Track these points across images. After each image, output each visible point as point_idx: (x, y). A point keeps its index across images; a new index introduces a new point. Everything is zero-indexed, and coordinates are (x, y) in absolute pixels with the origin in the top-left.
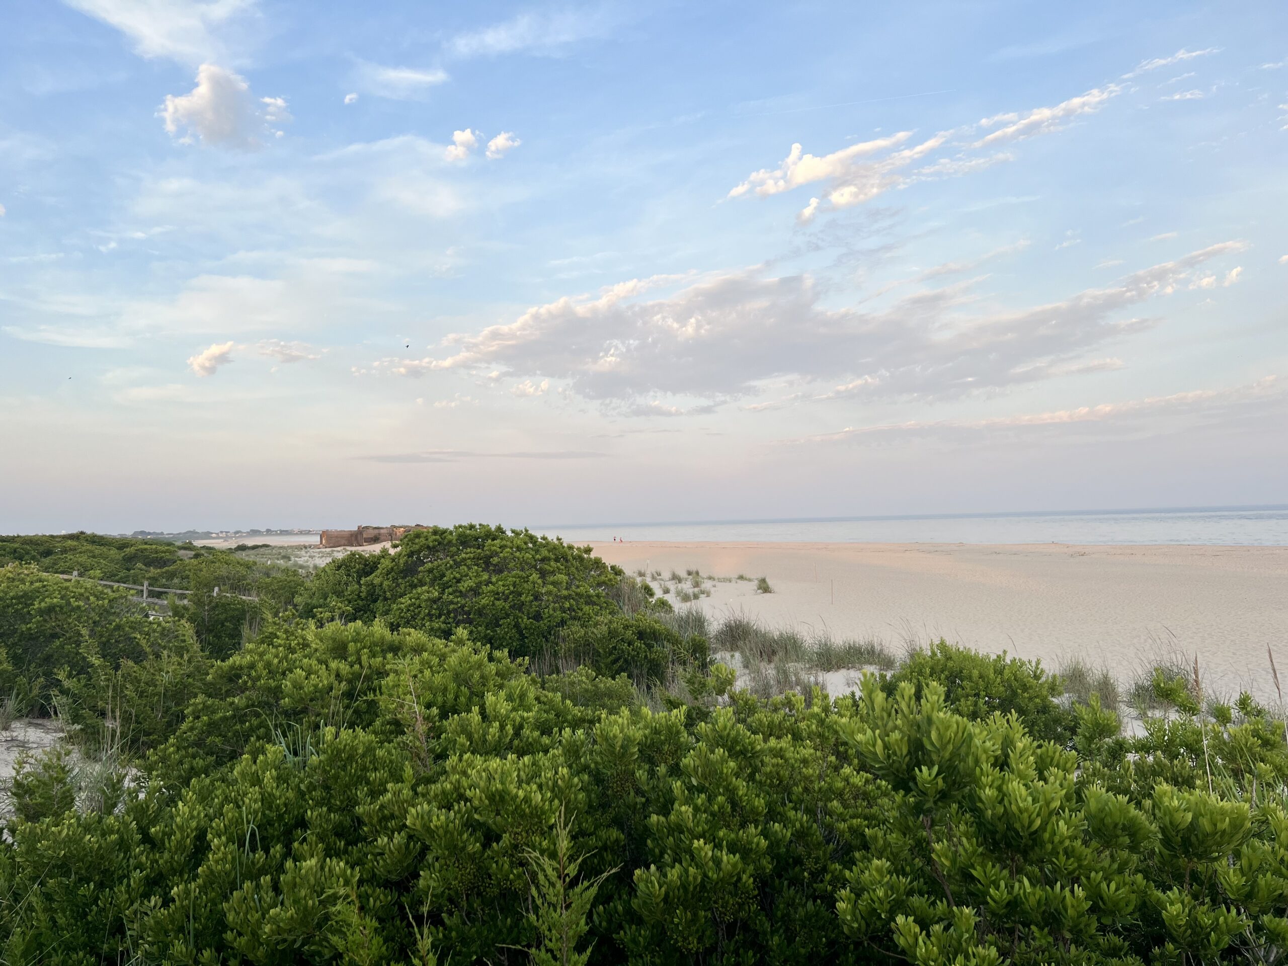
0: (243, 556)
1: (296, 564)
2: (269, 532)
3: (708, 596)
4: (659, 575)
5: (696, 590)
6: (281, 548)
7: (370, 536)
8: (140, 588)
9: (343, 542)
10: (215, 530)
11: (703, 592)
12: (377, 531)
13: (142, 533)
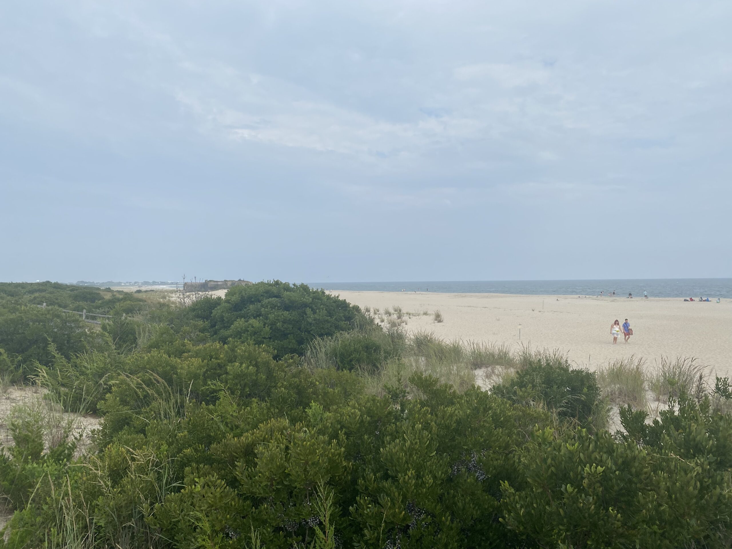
0: (140, 295)
1: (169, 300)
2: (154, 283)
3: (406, 324)
4: (378, 311)
5: (399, 320)
6: (161, 292)
7: (212, 286)
8: (81, 313)
9: (196, 289)
10: (123, 281)
11: (403, 322)
12: (215, 283)
13: (82, 282)
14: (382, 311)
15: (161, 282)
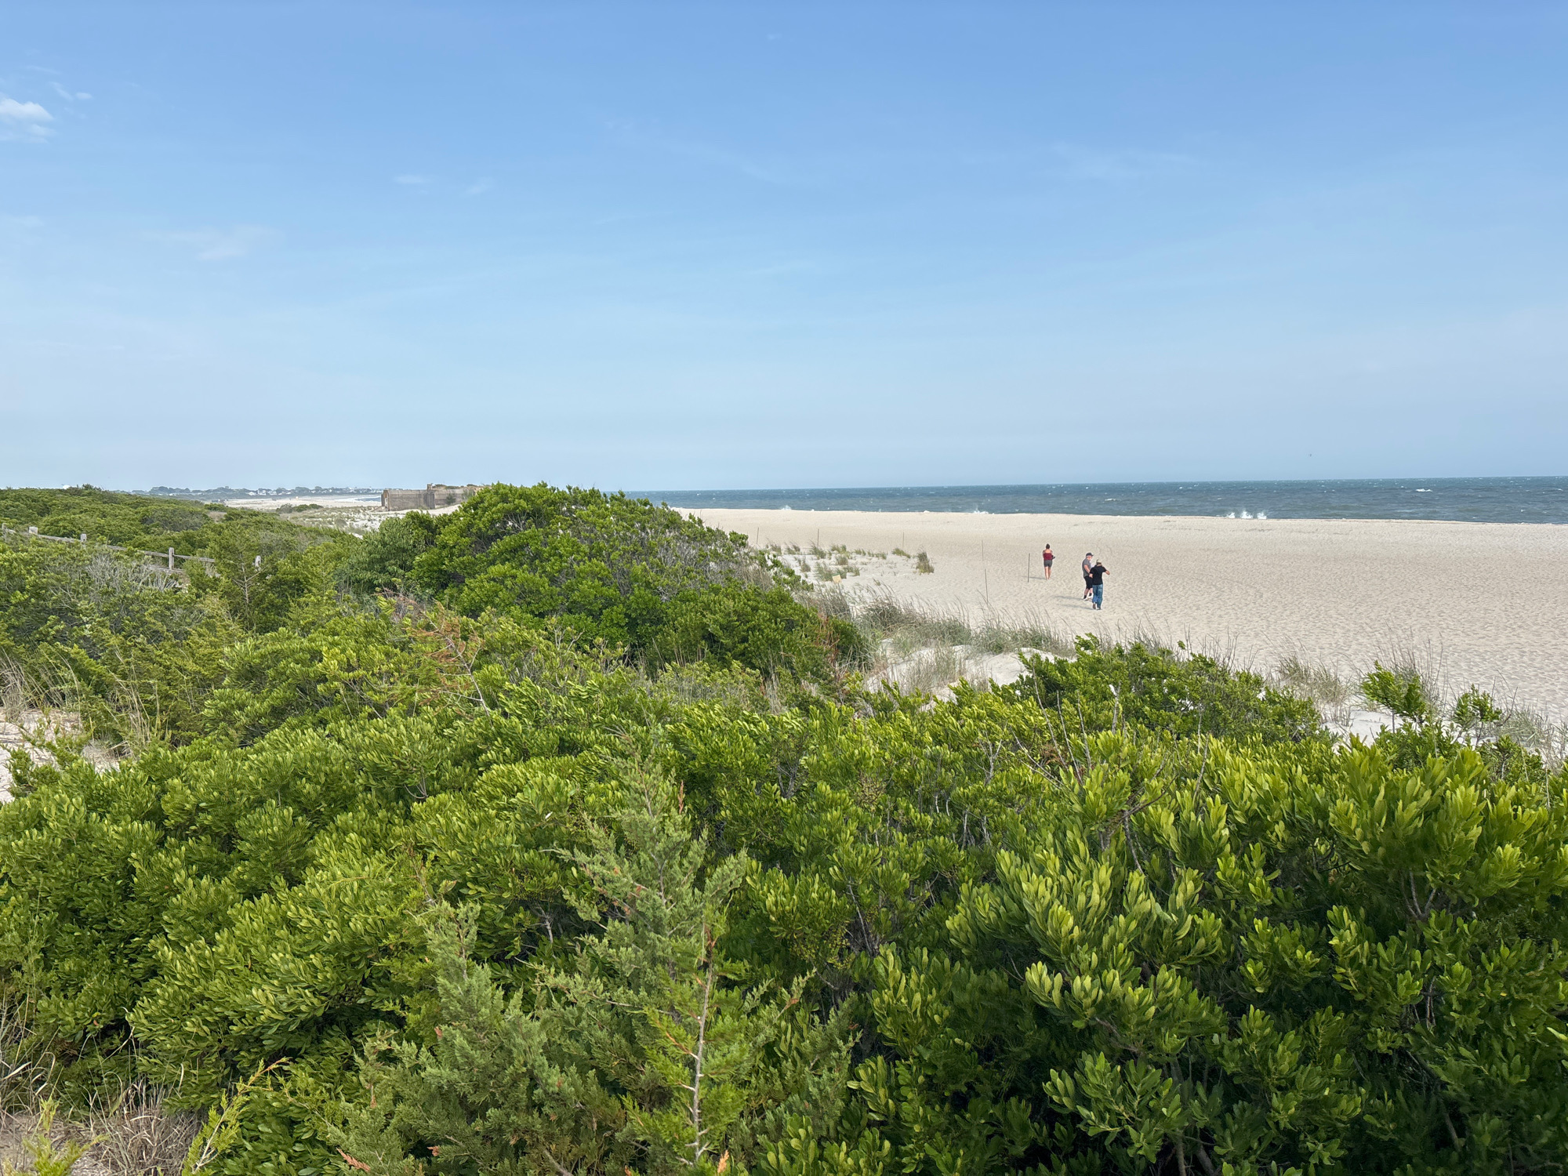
0: (289, 517)
1: (352, 529)
2: (319, 492)
3: (857, 573)
4: (797, 549)
5: (840, 567)
6: (334, 509)
7: (443, 497)
8: (165, 556)
9: (411, 504)
10: (253, 487)
11: (850, 570)
12: (451, 491)
13: (162, 489)
14: (805, 548)
15: (335, 489)
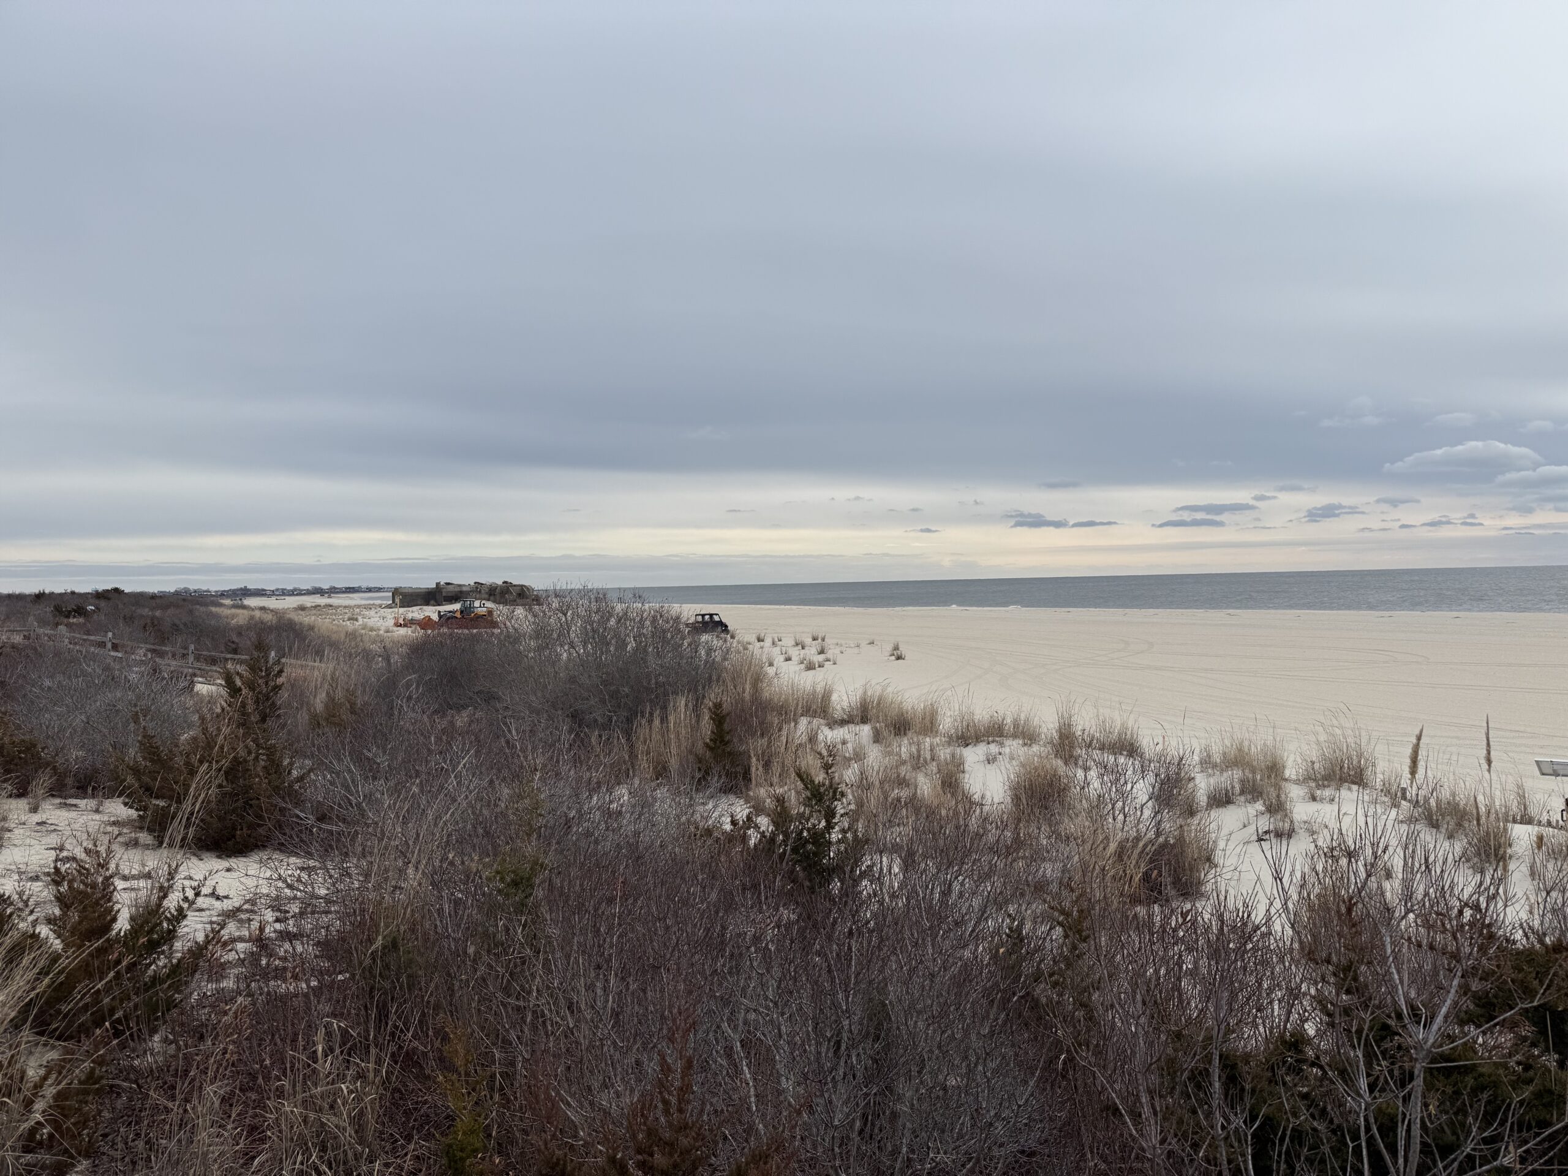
2: (333, 591)
3: (835, 664)
4: (781, 640)
6: (345, 607)
7: (450, 595)
8: (185, 652)
9: (419, 602)
10: (269, 586)
11: (828, 660)
12: (458, 589)
13: (186, 590)
15: (346, 588)
